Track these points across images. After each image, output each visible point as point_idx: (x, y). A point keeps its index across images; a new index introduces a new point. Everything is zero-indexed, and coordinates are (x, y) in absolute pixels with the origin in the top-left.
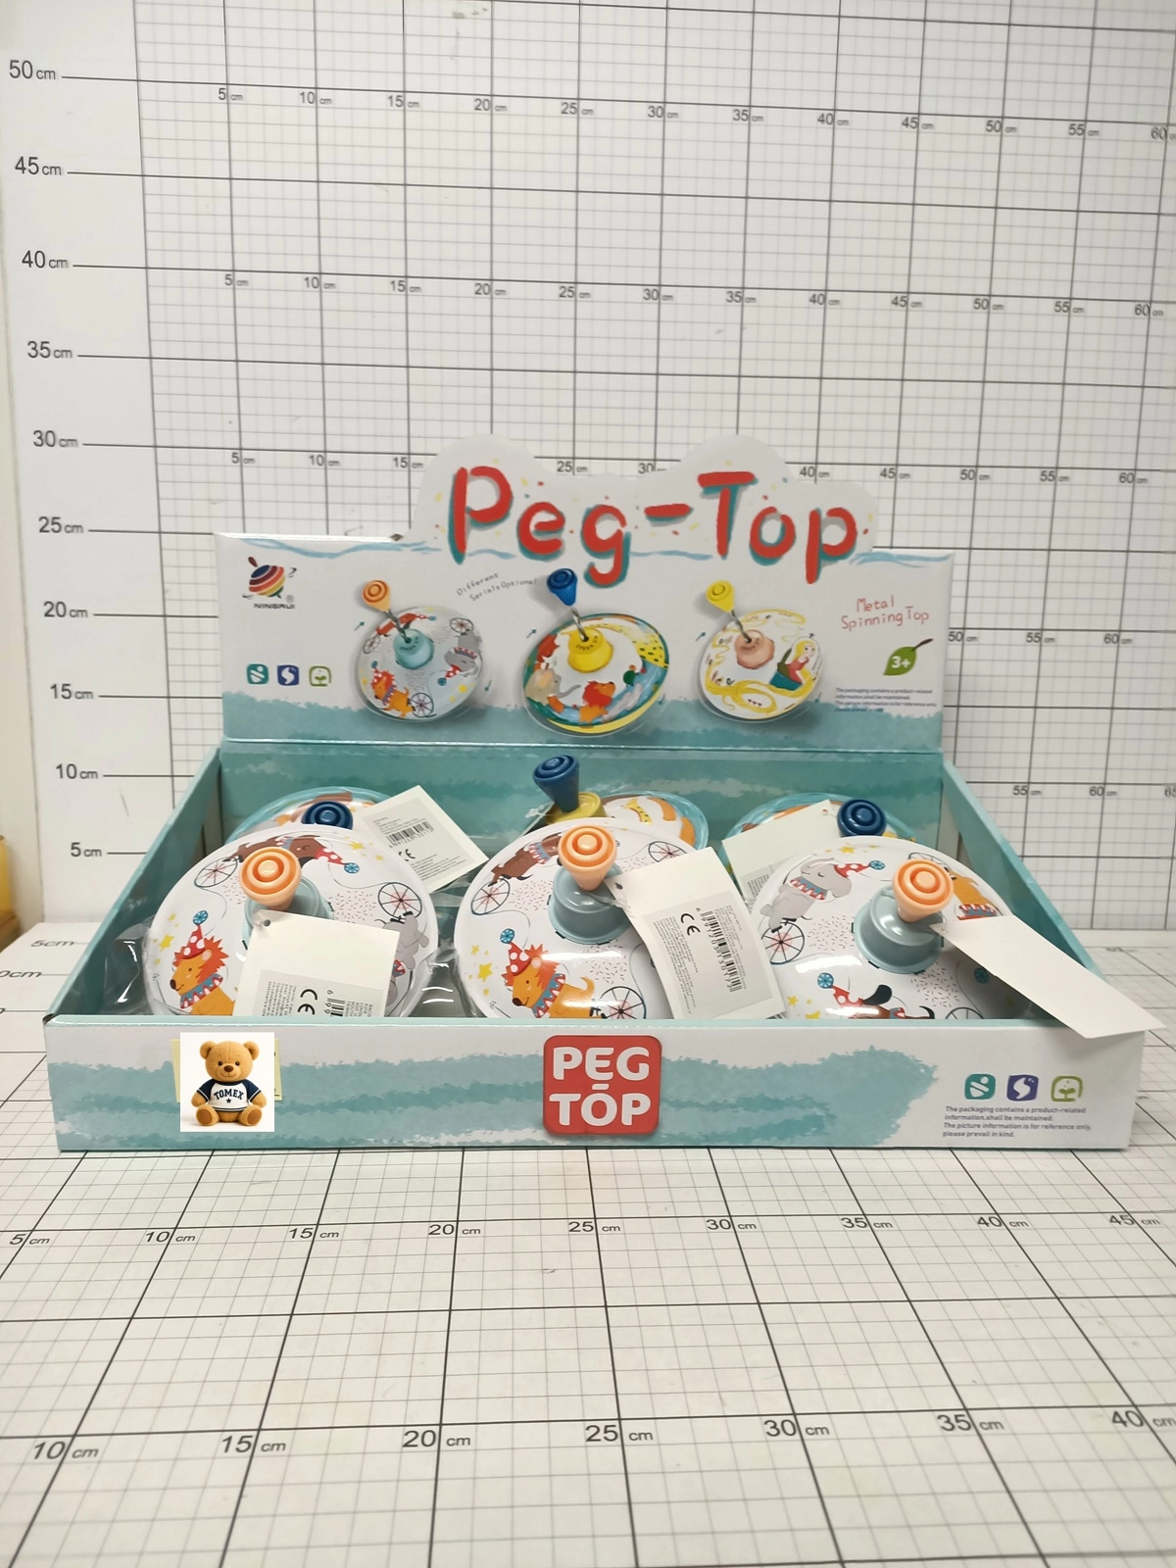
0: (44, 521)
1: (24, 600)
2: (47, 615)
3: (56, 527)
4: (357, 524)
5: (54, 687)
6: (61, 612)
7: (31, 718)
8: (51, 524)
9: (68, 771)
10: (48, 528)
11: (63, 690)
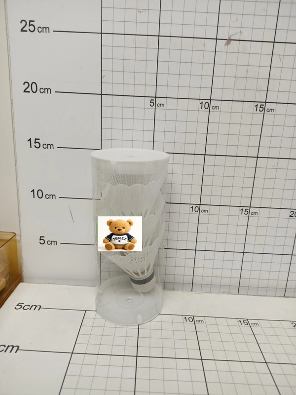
0: (24, 23)
1: (10, 81)
2: (25, 91)
3: (32, 28)
4: (238, 30)
5: (30, 140)
6: (34, 90)
7: (16, 161)
8: (28, 26)
9: (38, 194)
10: (26, 28)
11: (35, 143)
